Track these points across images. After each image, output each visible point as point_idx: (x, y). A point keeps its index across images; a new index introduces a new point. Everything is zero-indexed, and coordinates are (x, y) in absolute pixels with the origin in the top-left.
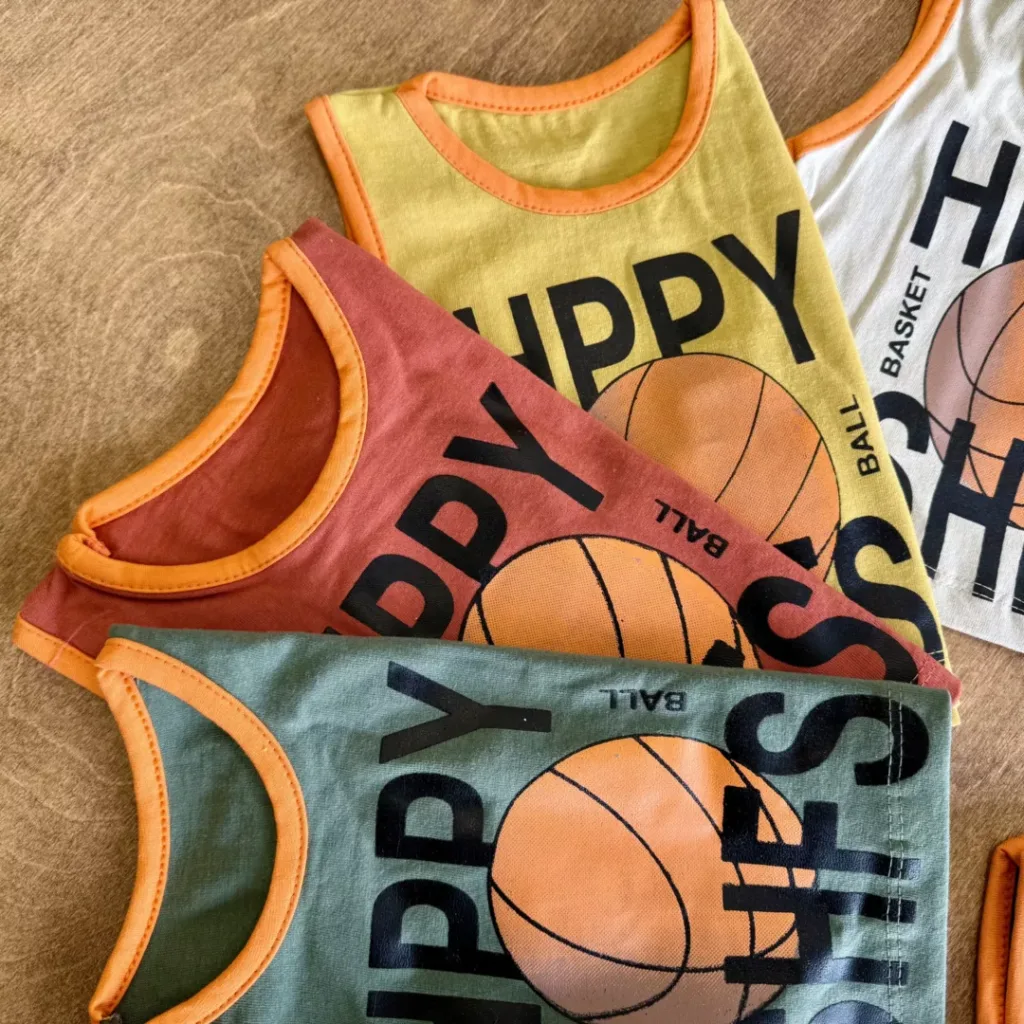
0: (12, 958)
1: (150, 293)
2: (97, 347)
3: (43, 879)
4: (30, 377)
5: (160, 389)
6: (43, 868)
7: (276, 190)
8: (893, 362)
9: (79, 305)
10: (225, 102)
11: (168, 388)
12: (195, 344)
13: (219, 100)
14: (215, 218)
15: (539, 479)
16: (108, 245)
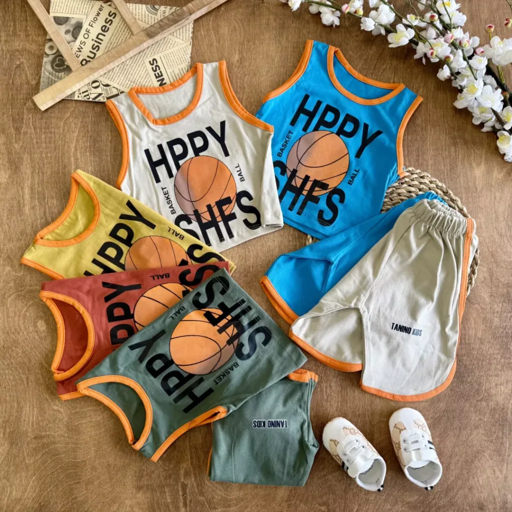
0: (111, 448)
1: (26, 321)
2: (26, 339)
3: (104, 432)
4: (20, 355)
5: (45, 336)
6: (103, 430)
7: (30, 281)
8: (173, 211)
9: (16, 334)
10: (5, 273)
11: (46, 334)
12: (43, 323)
13: (3, 273)
14: (24, 296)
15: (126, 292)
16: (10, 319)
